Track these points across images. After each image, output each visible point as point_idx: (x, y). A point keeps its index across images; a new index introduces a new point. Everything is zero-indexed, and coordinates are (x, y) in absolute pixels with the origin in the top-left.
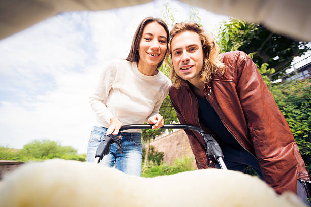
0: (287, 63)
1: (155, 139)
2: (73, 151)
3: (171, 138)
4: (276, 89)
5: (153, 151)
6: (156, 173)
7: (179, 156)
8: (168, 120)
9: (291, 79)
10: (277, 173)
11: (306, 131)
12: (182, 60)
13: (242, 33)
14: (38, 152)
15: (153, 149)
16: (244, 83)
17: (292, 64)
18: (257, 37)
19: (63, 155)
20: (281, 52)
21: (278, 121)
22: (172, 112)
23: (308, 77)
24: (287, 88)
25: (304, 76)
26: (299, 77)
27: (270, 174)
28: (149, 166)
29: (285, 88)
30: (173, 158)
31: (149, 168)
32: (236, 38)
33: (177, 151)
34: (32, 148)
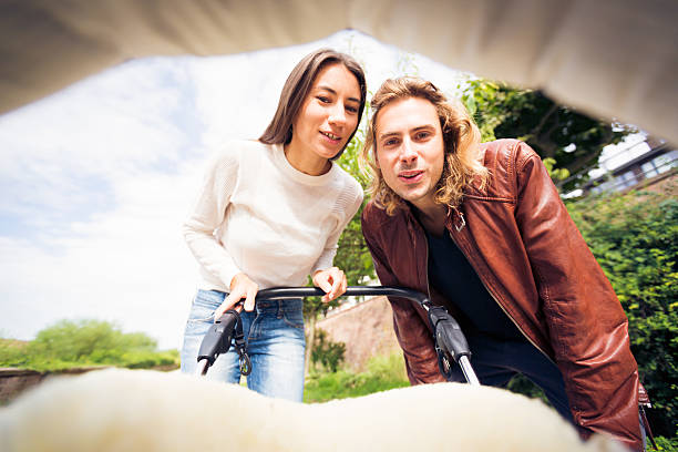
0: (590, 158)
1: (328, 315)
2: (146, 344)
3: (361, 313)
4: (573, 211)
5: (322, 341)
6: (330, 389)
7: (378, 350)
8: (354, 275)
9: (601, 189)
10: (602, 391)
11: (634, 296)
12: (401, 157)
13: (502, 97)
14: (69, 347)
15: (322, 336)
16: (531, 205)
17: (601, 159)
18: (531, 107)
19: (126, 352)
20: (579, 136)
21: (595, 282)
22: (363, 257)
23: (633, 187)
24: (594, 208)
25: (625, 183)
26: (616, 185)
27: (588, 392)
28: (314, 374)
29: (590, 207)
30: (366, 354)
31: (314, 378)
32: (490, 109)
33: (373, 341)
34: (57, 338)
